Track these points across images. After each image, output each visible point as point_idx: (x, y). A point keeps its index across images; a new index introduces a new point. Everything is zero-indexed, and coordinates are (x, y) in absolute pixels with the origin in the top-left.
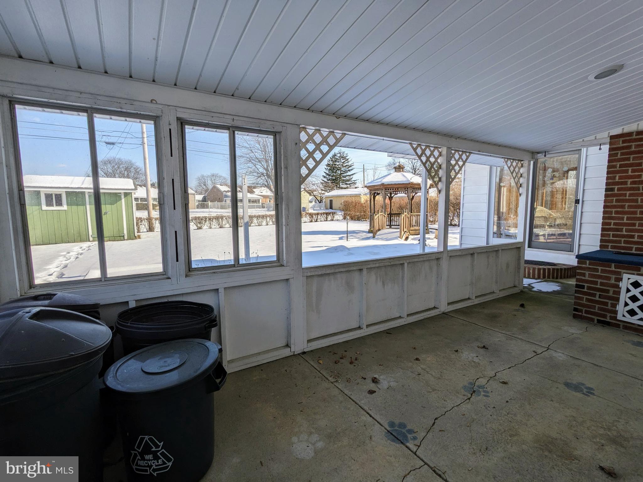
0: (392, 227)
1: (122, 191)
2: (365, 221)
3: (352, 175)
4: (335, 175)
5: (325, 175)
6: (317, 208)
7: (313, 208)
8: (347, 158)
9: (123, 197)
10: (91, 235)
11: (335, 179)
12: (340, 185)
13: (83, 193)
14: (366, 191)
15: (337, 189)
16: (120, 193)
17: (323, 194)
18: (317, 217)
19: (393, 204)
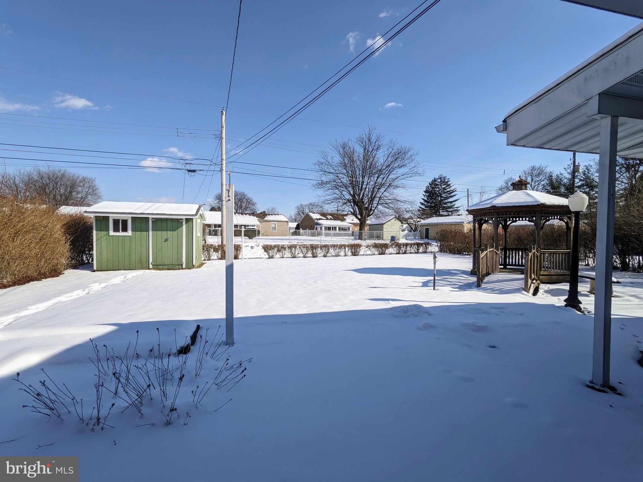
0: (508, 267)
1: (184, 217)
2: (468, 255)
3: (455, 201)
4: (434, 201)
5: (422, 201)
6: (410, 238)
7: (406, 237)
8: (449, 183)
9: (184, 223)
10: (151, 263)
11: (435, 206)
12: (439, 213)
13: (147, 219)
14: (471, 218)
15: (436, 217)
16: (182, 219)
17: (418, 221)
18: (406, 248)
19: (508, 235)
